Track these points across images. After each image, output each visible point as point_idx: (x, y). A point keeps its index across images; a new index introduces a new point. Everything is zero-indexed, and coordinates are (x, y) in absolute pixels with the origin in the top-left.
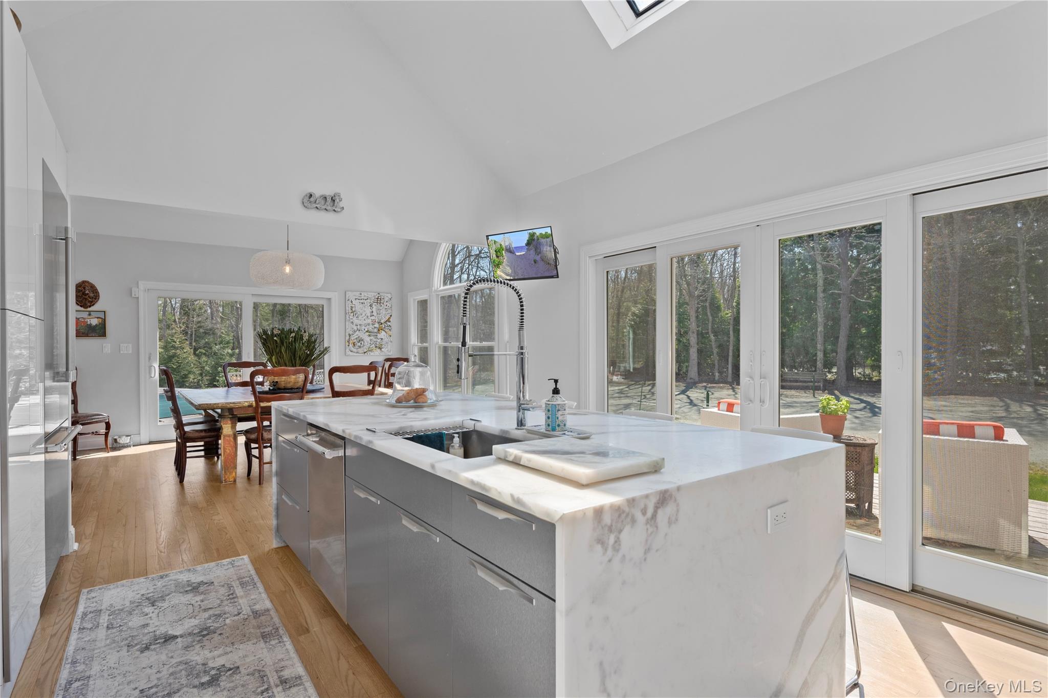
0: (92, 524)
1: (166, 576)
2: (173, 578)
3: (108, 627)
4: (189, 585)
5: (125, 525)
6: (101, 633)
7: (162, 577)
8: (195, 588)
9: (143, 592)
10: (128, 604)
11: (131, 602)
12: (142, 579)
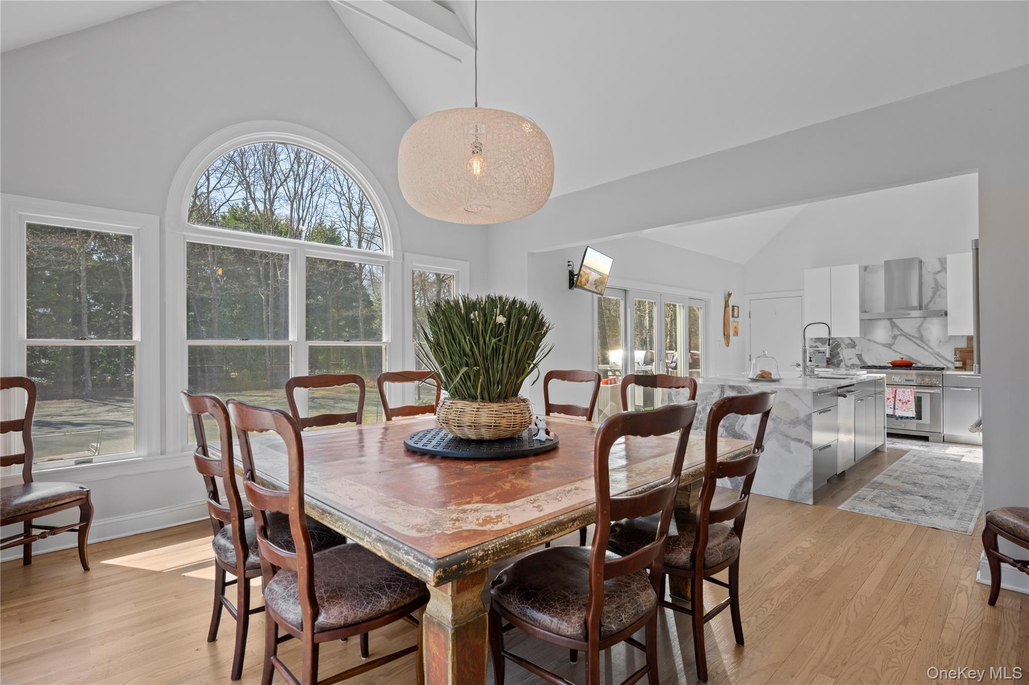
0: (954, 611)
1: (903, 519)
2: (901, 517)
3: (956, 511)
4: (895, 510)
5: (911, 584)
6: (960, 510)
7: (908, 520)
8: (893, 508)
9: (927, 518)
10: (940, 517)
11: (937, 516)
12: (923, 524)
